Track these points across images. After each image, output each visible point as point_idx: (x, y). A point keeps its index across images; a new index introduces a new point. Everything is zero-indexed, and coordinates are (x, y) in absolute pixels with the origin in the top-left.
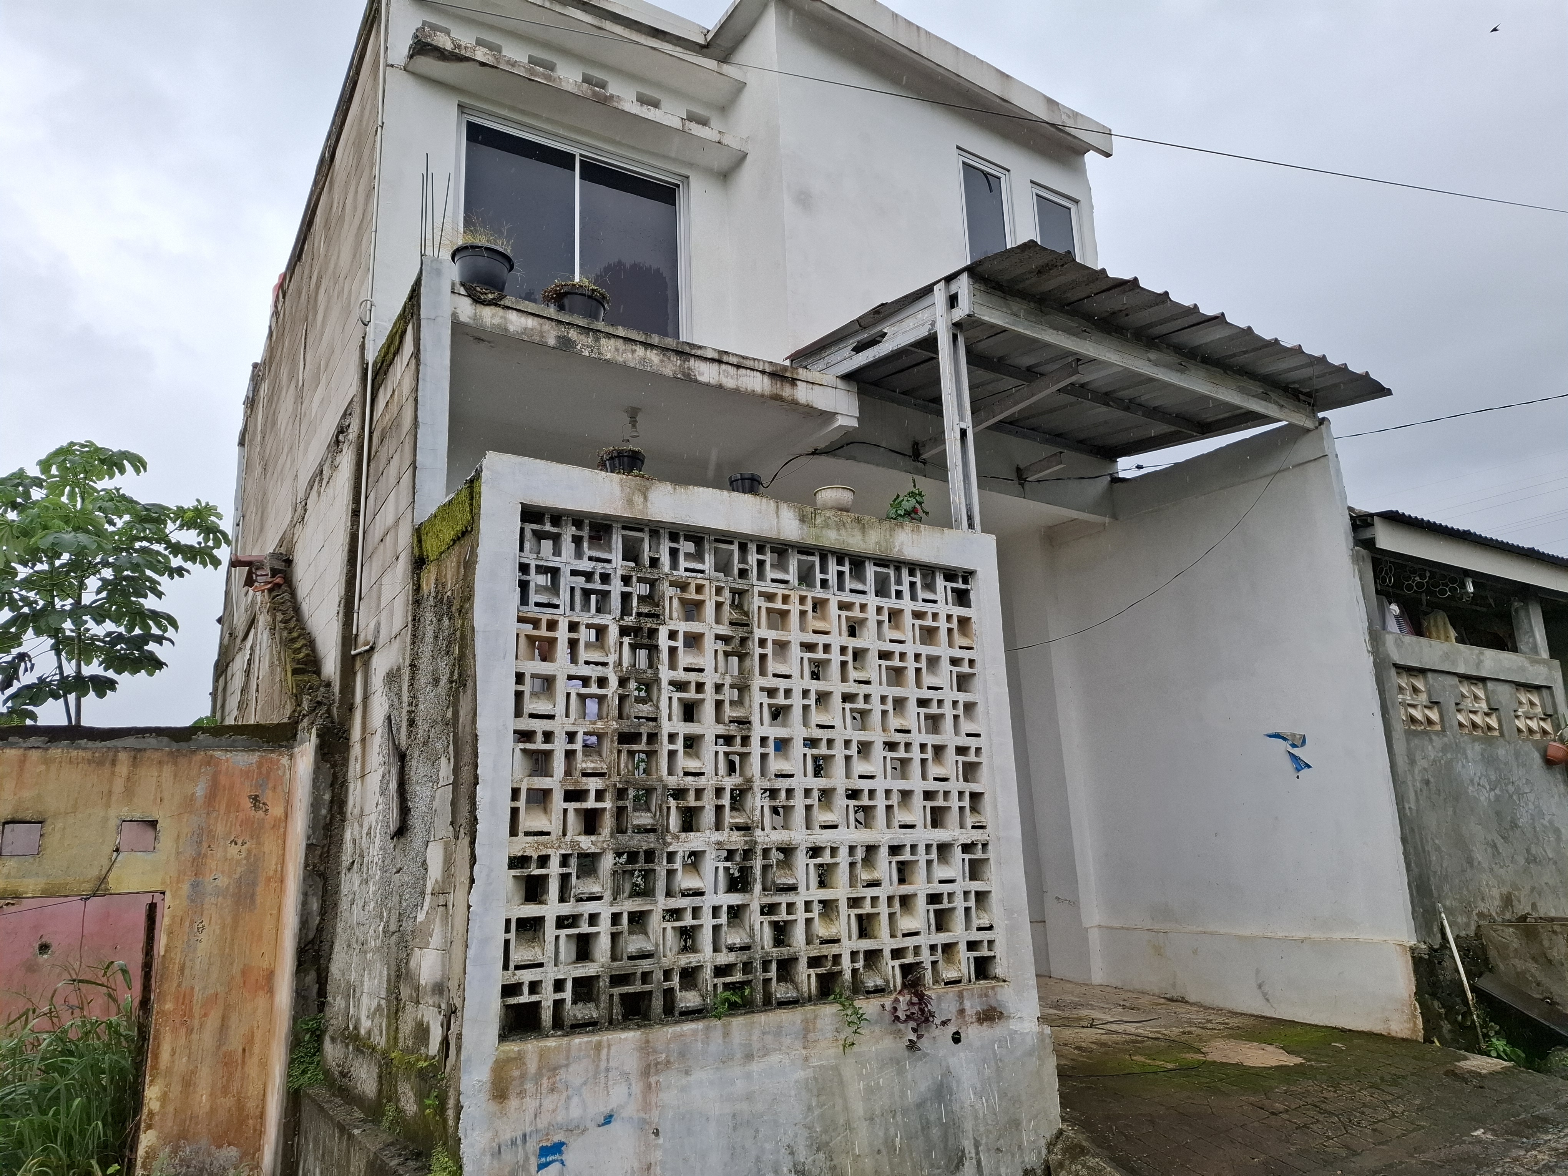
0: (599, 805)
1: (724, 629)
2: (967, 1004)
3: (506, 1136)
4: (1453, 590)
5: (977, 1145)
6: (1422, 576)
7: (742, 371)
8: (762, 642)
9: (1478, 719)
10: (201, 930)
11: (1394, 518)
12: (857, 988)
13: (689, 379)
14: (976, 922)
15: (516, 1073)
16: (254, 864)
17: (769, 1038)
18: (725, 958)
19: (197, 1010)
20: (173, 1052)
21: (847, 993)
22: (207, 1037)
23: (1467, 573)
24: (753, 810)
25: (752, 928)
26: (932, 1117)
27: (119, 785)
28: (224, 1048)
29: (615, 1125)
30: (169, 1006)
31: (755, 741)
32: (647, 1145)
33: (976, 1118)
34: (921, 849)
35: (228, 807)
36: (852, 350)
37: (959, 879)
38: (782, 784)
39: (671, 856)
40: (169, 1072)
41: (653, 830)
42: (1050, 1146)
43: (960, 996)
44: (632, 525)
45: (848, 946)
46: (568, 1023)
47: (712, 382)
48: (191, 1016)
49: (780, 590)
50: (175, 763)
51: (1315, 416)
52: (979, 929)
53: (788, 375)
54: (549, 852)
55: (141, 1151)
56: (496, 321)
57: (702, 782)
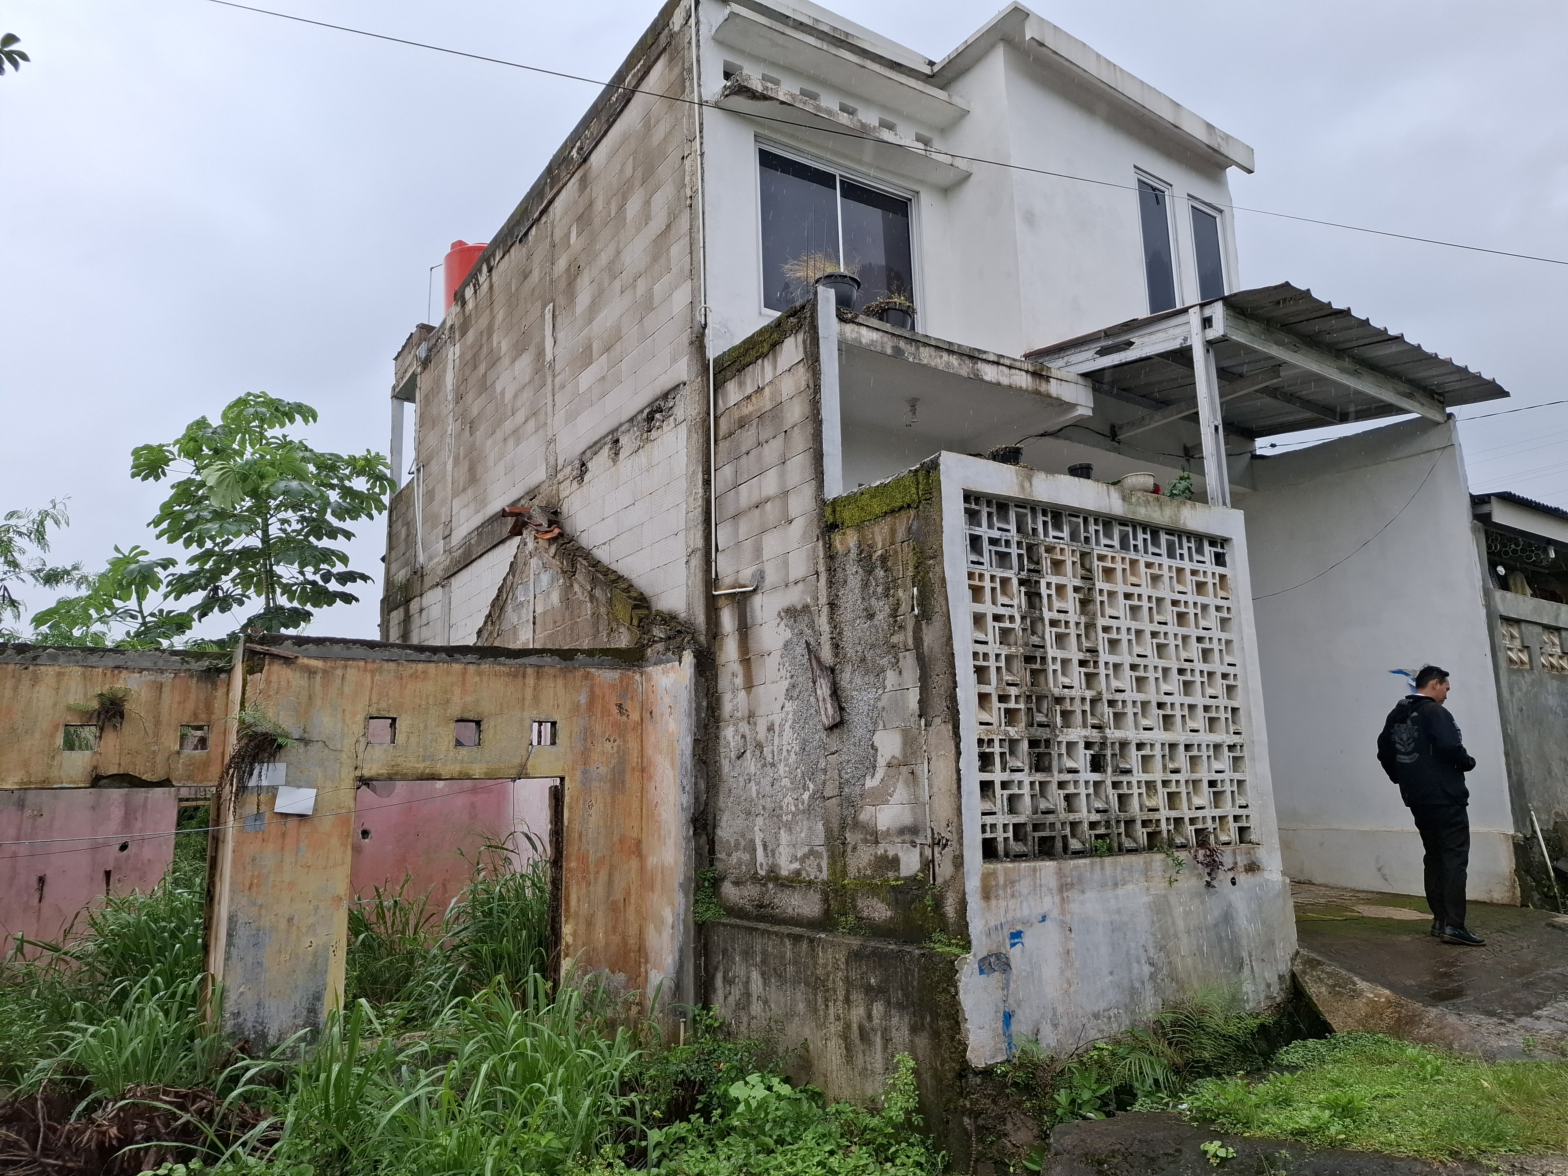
0: (1017, 706)
1: (1078, 582)
2: (1239, 859)
3: (992, 924)
4: (1537, 555)
5: (1250, 957)
6: (1517, 545)
7: (1013, 371)
8: (1101, 591)
9: (1554, 661)
10: (590, 807)
11: (1508, 498)
12: (1171, 844)
13: (978, 379)
14: (1238, 803)
15: (993, 883)
16: (622, 756)
17: (1126, 873)
18: (1095, 817)
19: (591, 867)
20: (579, 900)
21: (1165, 847)
22: (600, 889)
23: (1549, 542)
24: (1102, 715)
25: (1107, 797)
26: (1223, 935)
27: (529, 693)
28: (611, 898)
29: (1048, 923)
30: (573, 864)
31: (1101, 665)
32: (1066, 938)
33: (1249, 937)
34: (1204, 747)
35: (602, 712)
36: (1096, 353)
37: (1227, 770)
38: (1119, 697)
39: (1059, 743)
40: (577, 913)
41: (1048, 726)
42: (1293, 960)
43: (1234, 853)
44: (1021, 504)
45: (1164, 813)
46: (1012, 853)
47: (994, 381)
48: (588, 873)
49: (1108, 553)
50: (565, 677)
51: (1444, 409)
52: (1240, 807)
53: (1044, 373)
54: (994, 737)
55: (563, 973)
56: (854, 335)
57: (1073, 693)
